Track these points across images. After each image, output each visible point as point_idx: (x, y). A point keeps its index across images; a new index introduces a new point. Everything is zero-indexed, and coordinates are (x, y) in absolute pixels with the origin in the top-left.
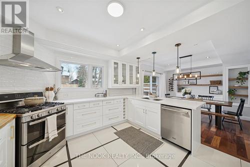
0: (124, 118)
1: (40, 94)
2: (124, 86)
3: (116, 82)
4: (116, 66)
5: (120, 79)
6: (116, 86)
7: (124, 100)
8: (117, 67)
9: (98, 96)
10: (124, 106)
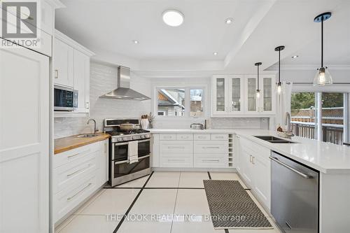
0: (230, 164)
1: (136, 122)
2: (236, 114)
3: (221, 107)
4: (221, 83)
5: (229, 102)
6: (220, 114)
7: (230, 136)
8: (223, 86)
9: (195, 128)
10: (230, 145)
